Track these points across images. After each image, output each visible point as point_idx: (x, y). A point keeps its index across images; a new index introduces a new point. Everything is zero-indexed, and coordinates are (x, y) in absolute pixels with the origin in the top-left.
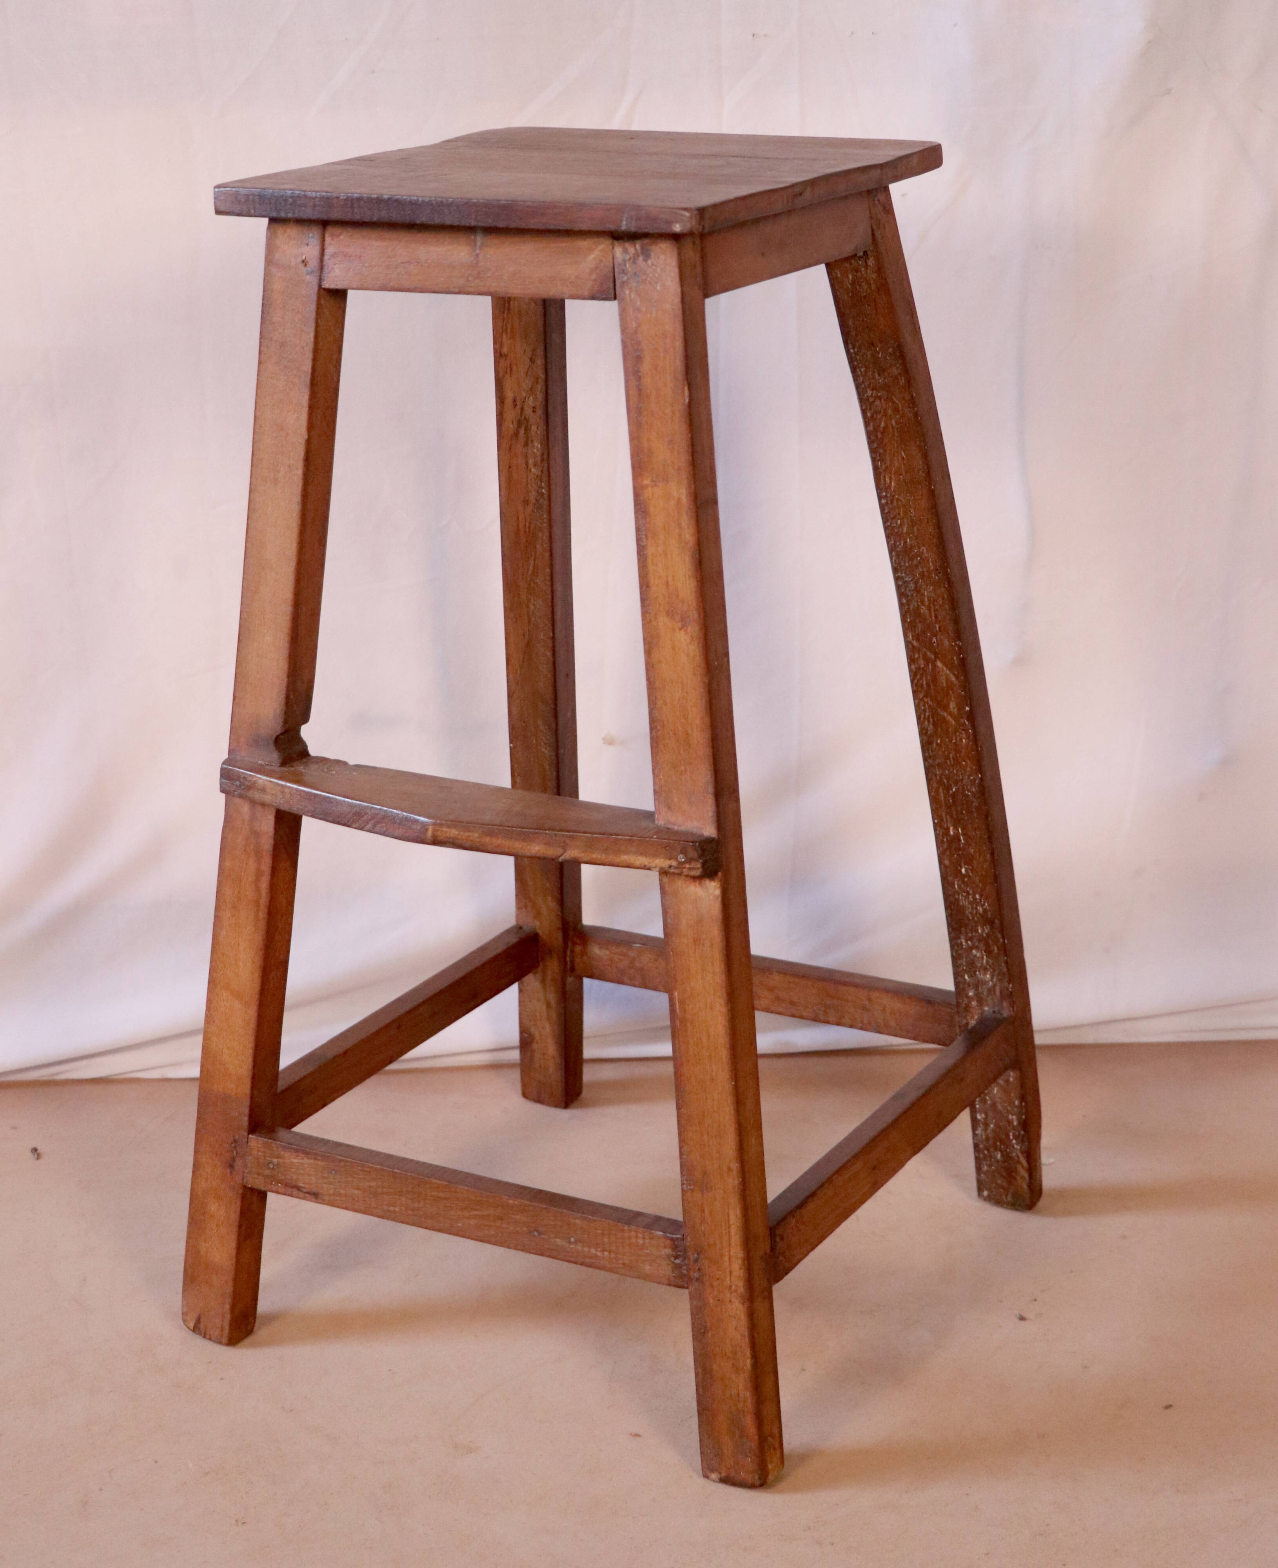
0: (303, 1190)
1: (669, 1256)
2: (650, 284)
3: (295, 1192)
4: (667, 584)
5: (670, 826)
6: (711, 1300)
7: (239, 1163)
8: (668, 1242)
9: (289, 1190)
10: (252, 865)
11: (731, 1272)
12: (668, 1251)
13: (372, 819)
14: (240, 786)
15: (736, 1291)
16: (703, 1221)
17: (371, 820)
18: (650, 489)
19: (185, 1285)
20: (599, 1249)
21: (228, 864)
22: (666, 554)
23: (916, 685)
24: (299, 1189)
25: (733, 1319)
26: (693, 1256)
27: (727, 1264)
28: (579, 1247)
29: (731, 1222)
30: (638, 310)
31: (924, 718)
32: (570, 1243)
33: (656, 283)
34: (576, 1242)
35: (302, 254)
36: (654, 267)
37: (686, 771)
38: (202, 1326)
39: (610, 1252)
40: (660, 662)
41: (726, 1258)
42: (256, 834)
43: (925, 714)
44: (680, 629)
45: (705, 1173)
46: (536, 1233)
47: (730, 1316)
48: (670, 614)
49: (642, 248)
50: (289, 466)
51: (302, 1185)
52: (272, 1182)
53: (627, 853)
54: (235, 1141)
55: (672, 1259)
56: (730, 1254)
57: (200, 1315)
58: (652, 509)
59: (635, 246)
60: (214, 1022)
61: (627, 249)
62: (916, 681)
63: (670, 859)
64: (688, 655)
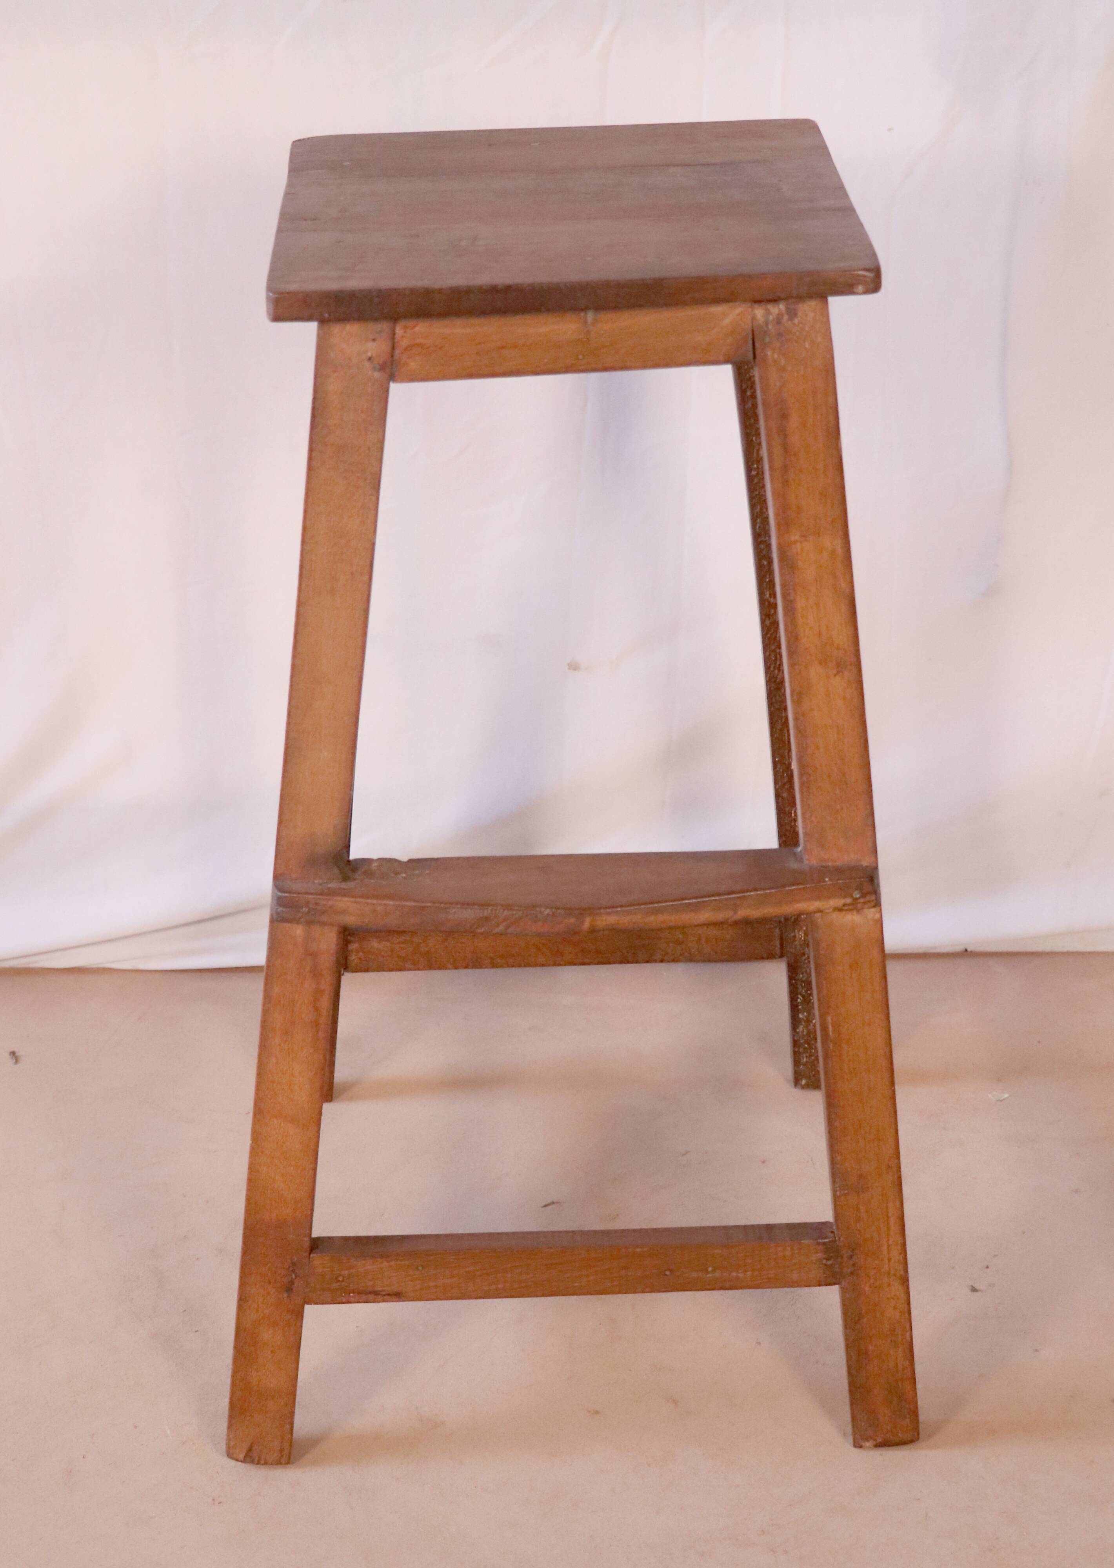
0: (381, 1293)
1: (820, 1260)
2: (797, 342)
3: (371, 1297)
4: (820, 634)
5: (824, 864)
6: (867, 1289)
7: (298, 1284)
8: (821, 1247)
9: (364, 1297)
10: (309, 985)
11: (889, 1260)
12: (820, 1255)
13: (505, 920)
14: (309, 912)
15: (895, 1275)
16: (858, 1220)
17: (502, 922)
18: (798, 545)
19: (231, 1417)
20: (740, 1271)
21: (276, 990)
22: (817, 604)
23: (769, 638)
24: (376, 1293)
25: (892, 1300)
26: (845, 1253)
27: (885, 1252)
28: (718, 1274)
29: (890, 1214)
30: (783, 369)
31: (774, 668)
32: (707, 1272)
33: (804, 341)
34: (714, 1271)
35: (367, 351)
36: (801, 325)
37: (842, 809)
38: (255, 1454)
39: (753, 1270)
40: (812, 710)
41: (885, 1248)
42: (313, 955)
43: (775, 664)
44: (835, 675)
45: (860, 1176)
46: (667, 1273)
47: (888, 1298)
48: (823, 662)
49: (787, 309)
50: (352, 574)
51: (380, 1289)
52: (342, 1294)
53: (799, 901)
54: (294, 1264)
55: (824, 1261)
56: (888, 1244)
57: (253, 1443)
58: (800, 564)
59: (778, 306)
60: (262, 1152)
61: (769, 310)
62: (769, 635)
63: (845, 897)
64: (844, 699)
